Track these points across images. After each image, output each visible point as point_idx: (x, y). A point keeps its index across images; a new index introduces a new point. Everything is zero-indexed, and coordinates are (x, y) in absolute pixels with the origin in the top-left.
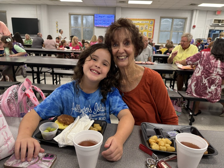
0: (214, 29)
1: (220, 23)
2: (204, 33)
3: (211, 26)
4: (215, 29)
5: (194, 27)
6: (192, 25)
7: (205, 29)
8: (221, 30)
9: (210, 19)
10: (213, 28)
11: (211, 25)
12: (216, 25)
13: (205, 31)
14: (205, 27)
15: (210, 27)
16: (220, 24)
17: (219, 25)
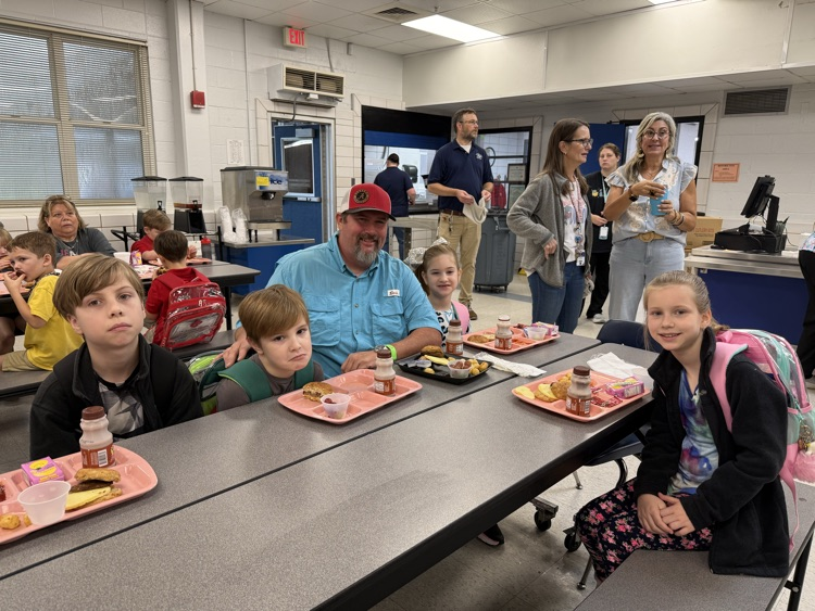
0: (291, 117)
1: (312, 88)
2: (252, 138)
3: (275, 101)
4: (297, 118)
5: (197, 99)
6: (186, 90)
7: (251, 114)
8: (319, 124)
9: (265, 64)
10: (285, 112)
11: (277, 97)
12: (299, 100)
13: (252, 124)
14: (252, 107)
15: (272, 107)
16: (314, 95)
17: (311, 96)
